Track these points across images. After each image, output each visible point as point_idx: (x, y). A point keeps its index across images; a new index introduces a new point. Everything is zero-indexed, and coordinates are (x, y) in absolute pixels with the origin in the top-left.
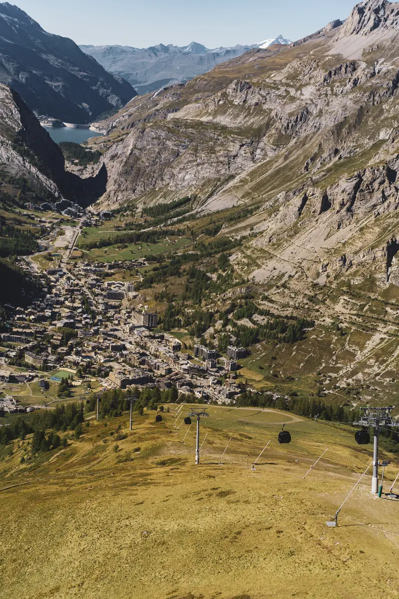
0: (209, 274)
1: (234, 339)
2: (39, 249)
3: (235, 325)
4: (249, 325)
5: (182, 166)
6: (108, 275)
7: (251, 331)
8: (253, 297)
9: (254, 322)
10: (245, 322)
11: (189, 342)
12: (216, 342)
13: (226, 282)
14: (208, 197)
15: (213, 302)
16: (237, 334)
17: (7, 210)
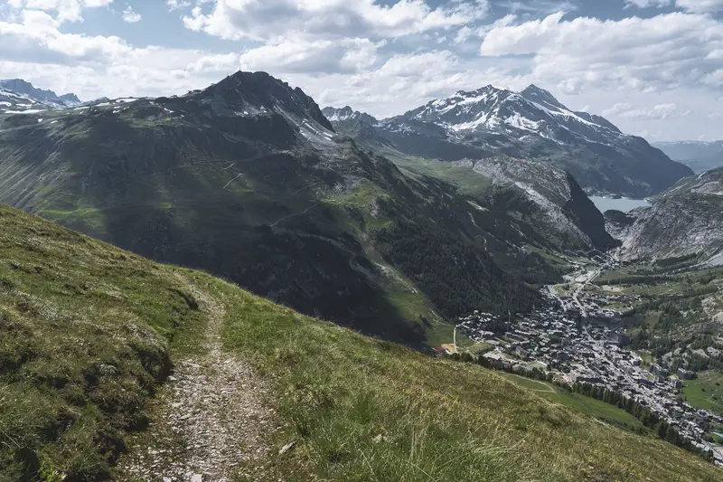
0: (681, 312)
1: (686, 363)
2: (562, 281)
3: (690, 353)
4: (704, 354)
5: (694, 229)
6: (605, 304)
7: (704, 360)
8: (711, 334)
9: (707, 353)
10: (700, 352)
11: (648, 360)
12: (671, 364)
13: (692, 318)
14: (713, 255)
15: (678, 333)
16: (690, 361)
17: (548, 254)
